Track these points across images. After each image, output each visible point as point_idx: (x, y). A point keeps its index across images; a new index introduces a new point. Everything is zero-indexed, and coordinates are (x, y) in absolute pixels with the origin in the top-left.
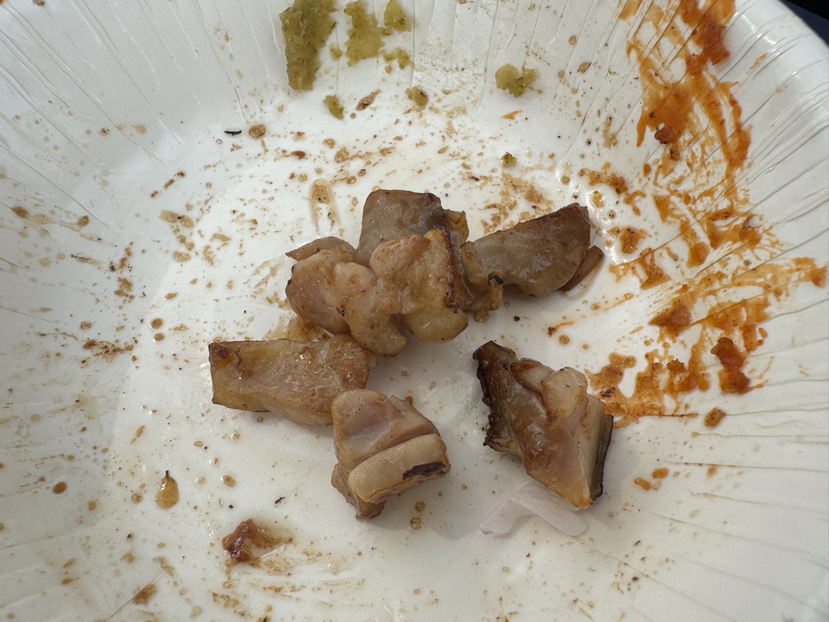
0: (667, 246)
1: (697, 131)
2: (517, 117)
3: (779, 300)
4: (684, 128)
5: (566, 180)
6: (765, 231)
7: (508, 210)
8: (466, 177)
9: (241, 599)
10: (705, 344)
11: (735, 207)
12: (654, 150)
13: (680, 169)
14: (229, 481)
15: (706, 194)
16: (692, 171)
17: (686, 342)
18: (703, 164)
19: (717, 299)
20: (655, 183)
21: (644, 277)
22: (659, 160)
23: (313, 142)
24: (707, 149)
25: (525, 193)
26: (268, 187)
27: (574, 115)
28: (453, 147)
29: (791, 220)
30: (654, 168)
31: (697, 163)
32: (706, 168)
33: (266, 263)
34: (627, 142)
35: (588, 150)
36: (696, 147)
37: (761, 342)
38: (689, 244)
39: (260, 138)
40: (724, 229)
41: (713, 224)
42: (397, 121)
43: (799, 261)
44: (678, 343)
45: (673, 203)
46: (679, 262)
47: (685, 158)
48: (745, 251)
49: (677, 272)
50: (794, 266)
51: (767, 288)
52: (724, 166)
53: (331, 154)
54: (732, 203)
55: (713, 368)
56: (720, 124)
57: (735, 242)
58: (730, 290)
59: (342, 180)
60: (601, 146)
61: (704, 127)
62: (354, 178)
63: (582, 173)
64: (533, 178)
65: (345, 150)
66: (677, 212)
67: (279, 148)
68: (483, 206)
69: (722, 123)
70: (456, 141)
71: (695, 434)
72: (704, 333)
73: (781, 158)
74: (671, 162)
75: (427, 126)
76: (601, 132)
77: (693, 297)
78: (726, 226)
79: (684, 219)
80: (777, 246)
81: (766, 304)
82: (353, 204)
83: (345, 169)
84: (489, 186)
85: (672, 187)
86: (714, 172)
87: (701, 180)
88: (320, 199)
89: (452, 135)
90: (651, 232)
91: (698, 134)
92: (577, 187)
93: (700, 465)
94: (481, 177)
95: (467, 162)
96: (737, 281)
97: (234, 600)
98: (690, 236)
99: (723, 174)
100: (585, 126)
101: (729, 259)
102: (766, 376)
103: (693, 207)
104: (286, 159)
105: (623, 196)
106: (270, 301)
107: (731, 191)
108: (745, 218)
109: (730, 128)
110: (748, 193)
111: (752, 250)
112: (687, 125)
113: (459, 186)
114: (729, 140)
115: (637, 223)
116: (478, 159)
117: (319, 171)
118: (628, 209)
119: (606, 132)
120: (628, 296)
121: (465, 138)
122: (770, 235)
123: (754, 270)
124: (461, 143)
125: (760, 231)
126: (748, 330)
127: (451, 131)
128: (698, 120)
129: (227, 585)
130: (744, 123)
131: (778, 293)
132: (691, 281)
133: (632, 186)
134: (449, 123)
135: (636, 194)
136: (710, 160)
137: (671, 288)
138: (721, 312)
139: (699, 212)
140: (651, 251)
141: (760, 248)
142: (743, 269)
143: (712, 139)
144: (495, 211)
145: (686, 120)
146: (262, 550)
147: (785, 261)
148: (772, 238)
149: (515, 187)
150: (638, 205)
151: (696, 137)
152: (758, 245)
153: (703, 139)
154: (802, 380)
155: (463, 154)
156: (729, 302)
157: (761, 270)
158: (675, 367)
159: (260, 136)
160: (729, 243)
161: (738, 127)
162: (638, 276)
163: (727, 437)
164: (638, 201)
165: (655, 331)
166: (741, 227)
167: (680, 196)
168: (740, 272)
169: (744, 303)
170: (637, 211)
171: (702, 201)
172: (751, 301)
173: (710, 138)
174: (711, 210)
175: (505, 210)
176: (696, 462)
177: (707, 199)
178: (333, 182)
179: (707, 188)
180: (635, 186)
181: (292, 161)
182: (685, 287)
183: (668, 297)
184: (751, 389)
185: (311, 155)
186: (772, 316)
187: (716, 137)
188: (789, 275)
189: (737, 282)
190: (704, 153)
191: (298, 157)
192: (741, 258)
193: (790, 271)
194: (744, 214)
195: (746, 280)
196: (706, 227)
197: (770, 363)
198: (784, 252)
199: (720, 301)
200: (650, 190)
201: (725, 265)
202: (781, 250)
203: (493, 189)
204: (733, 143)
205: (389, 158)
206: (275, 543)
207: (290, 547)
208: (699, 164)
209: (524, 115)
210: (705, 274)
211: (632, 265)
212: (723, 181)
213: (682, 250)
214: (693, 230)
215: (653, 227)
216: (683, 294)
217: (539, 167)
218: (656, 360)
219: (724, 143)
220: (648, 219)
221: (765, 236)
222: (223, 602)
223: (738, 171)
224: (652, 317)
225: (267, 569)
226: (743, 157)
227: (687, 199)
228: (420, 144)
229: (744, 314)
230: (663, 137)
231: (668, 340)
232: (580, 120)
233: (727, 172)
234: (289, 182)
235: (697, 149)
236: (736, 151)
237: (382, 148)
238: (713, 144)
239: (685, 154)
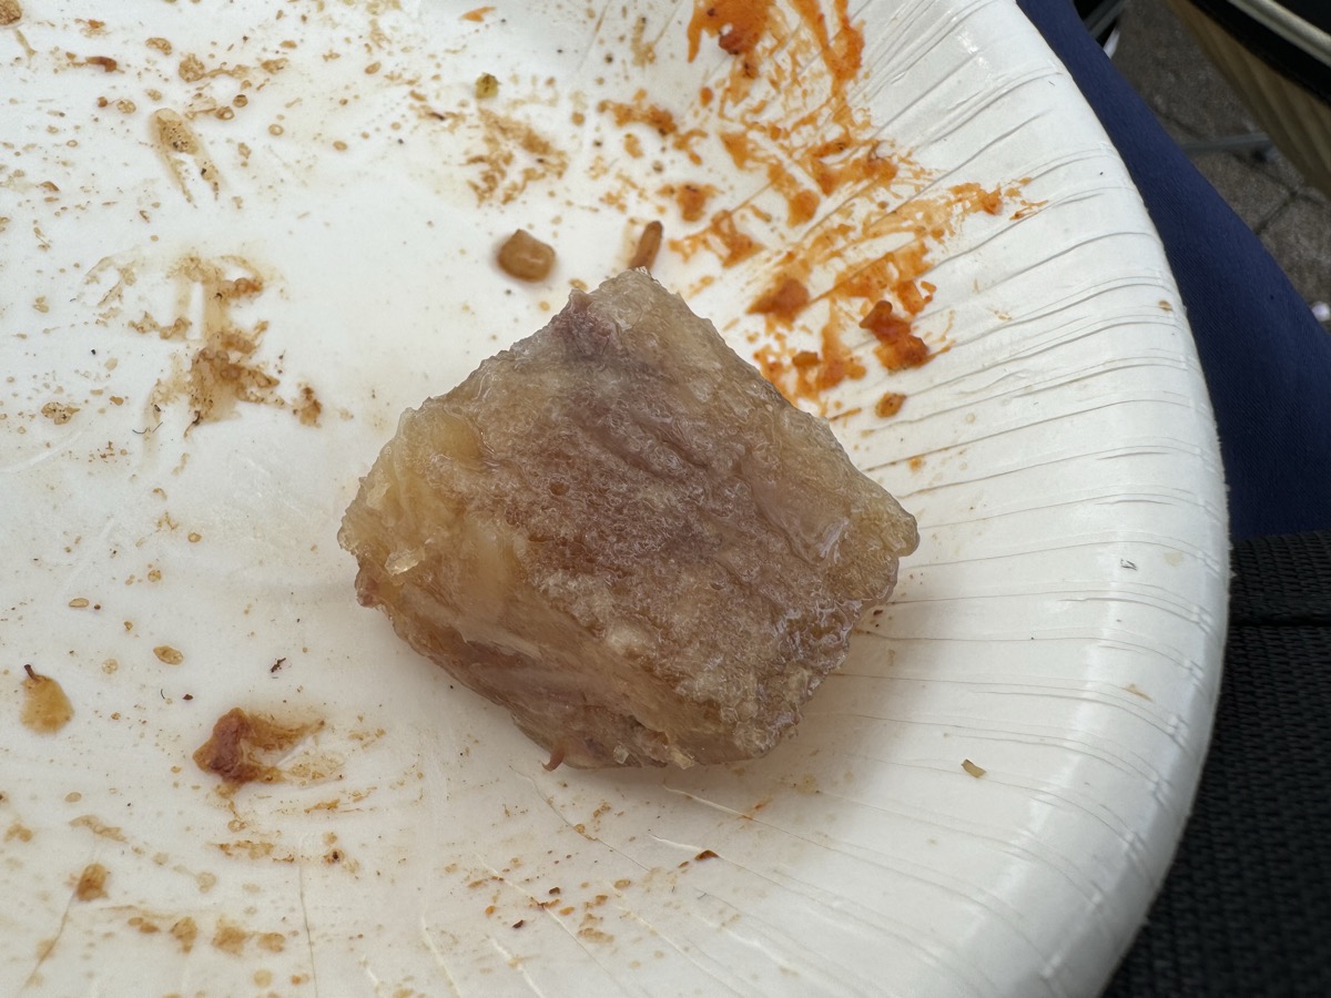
0: (753, 202)
1: (783, 33)
2: (488, 18)
3: (941, 242)
4: (762, 30)
5: (578, 119)
6: (902, 160)
7: (504, 167)
8: (422, 112)
9: (273, 840)
10: (842, 322)
11: (852, 135)
12: (716, 65)
13: (759, 90)
14: (166, 655)
15: (804, 122)
16: (779, 92)
17: (811, 328)
18: (795, 81)
19: (845, 261)
20: (722, 115)
21: (725, 252)
22: (724, 81)
23: (126, 42)
24: (799, 58)
25: (521, 140)
26: (56, 122)
27: (582, 16)
28: (388, 65)
29: (936, 141)
30: (718, 93)
31: (785, 79)
32: (800, 86)
33: (105, 263)
34: (672, 56)
35: (609, 71)
36: (783, 57)
37: (929, 299)
38: (786, 195)
39: (10, 25)
40: (839, 167)
41: (821, 163)
42: (280, 15)
43: (958, 190)
44: (796, 331)
45: (754, 142)
46: (774, 223)
47: (766, 74)
48: (875, 190)
49: (775, 236)
50: (952, 198)
51: (920, 231)
52: (828, 81)
53: (170, 66)
54: (847, 129)
55: (862, 347)
56: (817, 21)
57: (858, 180)
58: (863, 246)
59: (207, 112)
60: (628, 66)
61: (794, 27)
62: (228, 109)
63: (602, 107)
64: (528, 117)
65: (194, 58)
66: (760, 154)
67: (57, 49)
68: (463, 159)
69: (821, 18)
70: (390, 53)
71: (867, 433)
72: (836, 308)
73: (911, 60)
74: (743, 81)
75: (335, 26)
76: (628, 43)
77: (806, 266)
78: (841, 162)
79: (774, 161)
80: (922, 176)
81: (924, 250)
82: (242, 153)
83: (206, 92)
84: (462, 129)
85: (749, 118)
86: (813, 91)
87: (793, 104)
88: (175, 145)
89: (384, 44)
90: (722, 186)
91: (784, 38)
92: (598, 129)
93: (893, 463)
94: (447, 113)
95: (418, 91)
96: (872, 230)
97: (263, 844)
98: (786, 184)
99: (828, 91)
100: (602, 33)
101: (853, 205)
102: (949, 337)
103: (786, 143)
104: (79, 70)
105: (670, 140)
106: (141, 329)
107: (842, 114)
108: (869, 148)
109: (832, 26)
110: (868, 113)
111: (887, 188)
112: (767, 25)
113: (416, 128)
114: (832, 44)
115: (698, 177)
116: (435, 85)
117: (155, 96)
118: (681, 158)
119: (636, 41)
120: (707, 281)
121: (404, 50)
122: (910, 163)
123: (894, 212)
124: (400, 58)
125: (895, 160)
126: (905, 289)
127: (377, 36)
128: (784, 17)
129: (237, 825)
130: (854, 16)
131: (938, 234)
132: (799, 246)
133: (683, 124)
134: (373, 23)
135: (691, 133)
136: (806, 73)
137: (768, 260)
138: (855, 276)
139: (795, 149)
140: (727, 214)
141: (897, 183)
142: (878, 214)
143: (807, 44)
144: (485, 167)
145: (766, 18)
146: (277, 753)
147: (938, 193)
148: (913, 167)
149: (504, 130)
150: (698, 150)
151: (781, 42)
152: (894, 180)
153: (792, 44)
154: (1005, 327)
155: (407, 76)
156: (867, 260)
157: (905, 211)
158: (804, 361)
159: (10, 21)
160: (850, 184)
161: (845, 21)
162: (714, 251)
163: (921, 420)
164: (698, 143)
165: (758, 323)
166: (865, 159)
167: (763, 129)
168: (873, 219)
169: (889, 257)
170: (696, 159)
171: (799, 133)
172: (900, 252)
173: (803, 42)
174: (815, 143)
175: (498, 165)
176: (886, 462)
177: (807, 130)
178: (190, 116)
179: (805, 113)
180: (687, 122)
181: (93, 75)
182: (791, 256)
183: (766, 272)
184: (933, 356)
185: (129, 66)
186: (937, 263)
187: (812, 41)
188: (949, 209)
189: (871, 232)
190: (795, 63)
191: (103, 68)
192: (872, 200)
193: (949, 204)
194: (865, 143)
195: (885, 228)
196: (810, 168)
197: (951, 319)
198: (935, 182)
199: (851, 262)
200: (713, 125)
201: (849, 214)
202: (929, 180)
203: (473, 132)
204: (838, 47)
205: (279, 77)
206: (296, 736)
207: (325, 736)
208: (789, 80)
209: (500, 15)
210: (819, 231)
211: (702, 237)
212: (828, 101)
213: (777, 205)
214: (790, 175)
215: (724, 179)
216: (789, 265)
217: (534, 99)
218: (771, 359)
219: (825, 48)
220: (716, 167)
221: (903, 166)
222: (245, 853)
223: (849, 86)
224: (748, 303)
225: (297, 780)
226: (857, 65)
227: (775, 132)
228: (331, 56)
229: (893, 271)
230: (731, 45)
231: (781, 329)
232: (592, 24)
233: (833, 88)
234: (99, 113)
235: (783, 60)
236: (844, 58)
237: (265, 60)
238: (808, 50)
239: (766, 68)
